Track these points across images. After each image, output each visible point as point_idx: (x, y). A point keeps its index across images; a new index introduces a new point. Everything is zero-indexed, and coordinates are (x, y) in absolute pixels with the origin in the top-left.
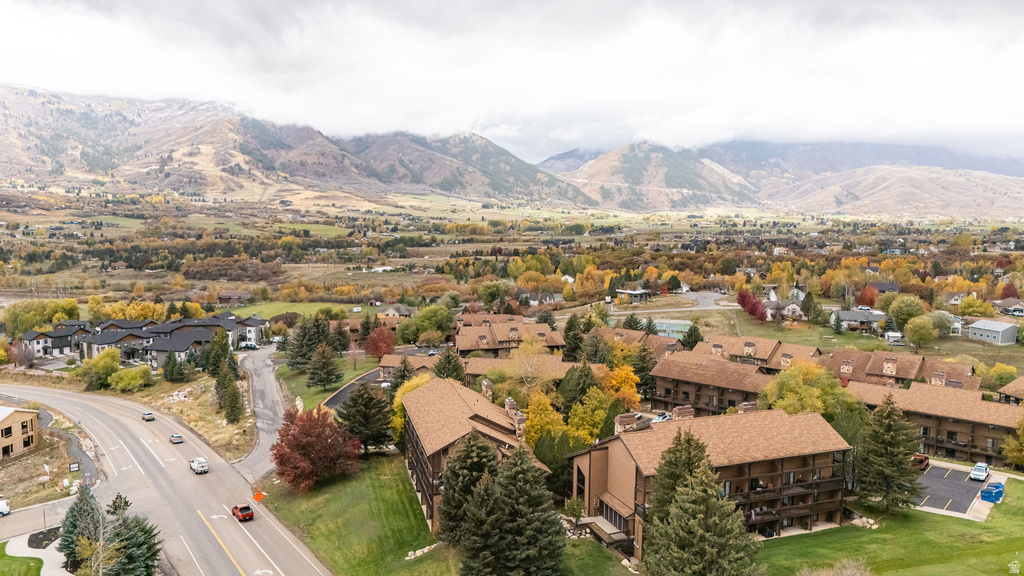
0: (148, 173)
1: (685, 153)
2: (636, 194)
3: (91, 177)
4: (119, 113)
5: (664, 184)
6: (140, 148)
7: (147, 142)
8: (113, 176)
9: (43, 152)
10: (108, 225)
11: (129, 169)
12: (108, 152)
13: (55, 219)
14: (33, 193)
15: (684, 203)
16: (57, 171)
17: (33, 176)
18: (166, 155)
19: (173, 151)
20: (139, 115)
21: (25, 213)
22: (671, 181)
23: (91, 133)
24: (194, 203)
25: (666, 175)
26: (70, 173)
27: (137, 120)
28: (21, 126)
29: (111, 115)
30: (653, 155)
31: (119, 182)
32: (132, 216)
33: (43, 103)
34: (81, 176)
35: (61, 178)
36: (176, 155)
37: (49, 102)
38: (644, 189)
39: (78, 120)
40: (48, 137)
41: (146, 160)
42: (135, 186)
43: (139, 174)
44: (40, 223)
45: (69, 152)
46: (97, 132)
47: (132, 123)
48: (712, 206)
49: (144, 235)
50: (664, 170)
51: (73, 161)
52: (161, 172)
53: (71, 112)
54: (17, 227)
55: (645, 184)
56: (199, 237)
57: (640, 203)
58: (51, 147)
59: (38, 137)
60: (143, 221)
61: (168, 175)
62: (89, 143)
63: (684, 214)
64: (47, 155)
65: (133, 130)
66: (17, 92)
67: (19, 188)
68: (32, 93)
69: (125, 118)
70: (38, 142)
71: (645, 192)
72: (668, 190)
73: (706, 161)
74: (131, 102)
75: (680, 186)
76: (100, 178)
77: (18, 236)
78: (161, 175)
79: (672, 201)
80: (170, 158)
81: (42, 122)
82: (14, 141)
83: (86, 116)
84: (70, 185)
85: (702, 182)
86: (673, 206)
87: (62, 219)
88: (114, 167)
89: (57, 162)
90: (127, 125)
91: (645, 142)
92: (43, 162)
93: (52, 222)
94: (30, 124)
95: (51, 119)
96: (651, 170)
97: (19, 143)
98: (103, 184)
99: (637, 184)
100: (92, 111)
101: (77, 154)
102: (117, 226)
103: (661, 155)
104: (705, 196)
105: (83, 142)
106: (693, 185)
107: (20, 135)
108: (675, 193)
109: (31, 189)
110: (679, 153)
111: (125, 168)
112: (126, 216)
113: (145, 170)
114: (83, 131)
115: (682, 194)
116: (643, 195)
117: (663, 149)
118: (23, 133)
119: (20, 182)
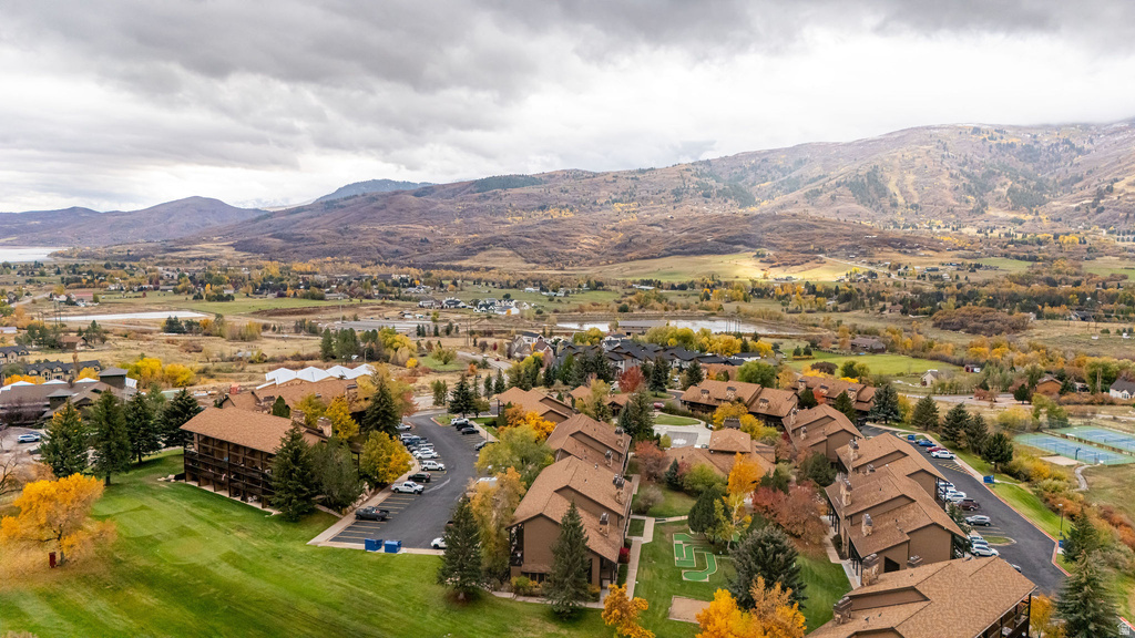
0: (1078, 209)
3: (1012, 215)
4: (1067, 142)
6: (1081, 179)
7: (1090, 172)
8: (1037, 214)
9: (970, 191)
10: (987, 268)
11: (1058, 205)
12: (1041, 187)
13: (935, 260)
14: (944, 234)
16: (977, 211)
17: (953, 216)
18: (1104, 186)
19: (1116, 180)
20: (1091, 141)
21: (914, 254)
23: (1030, 167)
24: (1120, 243)
26: (992, 212)
27: (1087, 146)
28: (955, 166)
29: (1057, 144)
31: (1040, 220)
32: (1024, 259)
33: (984, 140)
34: (1002, 214)
35: (982, 217)
36: (1118, 186)
37: (991, 138)
39: (1019, 154)
40: (980, 176)
41: (1079, 194)
42: (1058, 224)
43: (1067, 210)
44: (920, 264)
45: (997, 189)
46: (1036, 165)
47: (1080, 151)
49: (1012, 278)
51: (998, 199)
52: (1094, 207)
53: (1012, 146)
54: (899, 266)
56: (1077, 284)
58: (979, 186)
59: (968, 176)
60: (1030, 264)
61: (1101, 210)
62: (1021, 178)
64: (973, 194)
65: (1079, 159)
66: (960, 130)
67: (934, 229)
68: (976, 130)
69: (1072, 146)
70: (966, 181)
74: (1086, 127)
76: (1022, 216)
77: (894, 276)
78: (1092, 211)
80: (1110, 190)
81: (977, 159)
82: (945, 182)
83: (1028, 148)
84: (985, 225)
87: (943, 261)
88: (1042, 203)
89: (981, 201)
90: (1074, 153)
92: (967, 201)
93: (933, 264)
94: (965, 164)
95: (988, 156)
97: (948, 183)
98: (1021, 222)
100: (1036, 142)
101: (1004, 191)
102: (996, 269)
105: (1015, 178)
107: (951, 175)
109: (947, 230)
111: (1054, 203)
112: (1018, 258)
113: (1075, 205)
114: (1020, 166)
118: (954, 172)
119: (939, 222)
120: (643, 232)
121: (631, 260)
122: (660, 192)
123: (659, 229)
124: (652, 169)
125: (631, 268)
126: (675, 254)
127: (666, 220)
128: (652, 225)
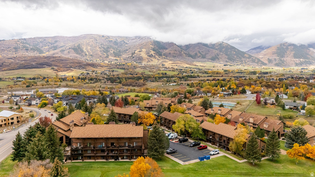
0: (129, 57)
1: (302, 46)
2: (281, 61)
3: (115, 58)
4: (123, 41)
5: (293, 57)
6: (128, 50)
7: (129, 48)
8: (120, 58)
9: (104, 52)
10: (115, 71)
11: (124, 56)
12: (120, 51)
13: (103, 69)
14: (101, 63)
15: (301, 64)
16: (107, 57)
17: (101, 58)
18: (133, 52)
19: (135, 51)
20: (128, 41)
21: (97, 68)
22: (295, 56)
23: (116, 46)
24: (139, 65)
25: (294, 54)
26: (110, 57)
27: (128, 42)
28: (100, 45)
29: (121, 41)
30: (289, 47)
31: (121, 60)
32: (122, 69)
33: (105, 39)
34: (113, 58)
35: (108, 59)
36: (136, 52)
37: (107, 39)
38: (285, 59)
39: (113, 43)
40: (106, 48)
41: (128, 53)
42: (125, 61)
43: (126, 57)
44: (100, 70)
45: (110, 52)
46: (118, 46)
47: (126, 43)
48: (313, 65)
49: (123, 74)
50: (294, 52)
51: (111, 54)
52: (132, 57)
53: (112, 41)
54: (94, 71)
55: (286, 57)
56: (137, 74)
57: (283, 64)
58: (106, 50)
59: (103, 48)
60: (124, 70)
61: (133, 57)
62: (115, 49)
63: (300, 68)
64: (105, 53)
65: (126, 45)
66: (99, 36)
67: (98, 61)
68: (103, 36)
69: (125, 42)
70: (103, 49)
71: (285, 60)
72: (295, 60)
73: (311, 49)
74: (127, 38)
75: (299, 57)
76: (117, 59)
77: (94, 74)
78: (132, 58)
79: (296, 63)
80: (134, 53)
81: (105, 44)
82: (98, 49)
83: (115, 42)
84: (110, 60)
85: (309, 56)
86: (296, 65)
87: (105, 69)
88: (121, 55)
89: (107, 54)
90: (125, 44)
91: (286, 43)
92: (104, 54)
93: (102, 70)
94: (102, 45)
95: (107, 43)
96: (288, 52)
97: (99, 49)
98: (117, 60)
99: (282, 57)
100: (117, 40)
101: (112, 52)
102: (117, 71)
103: (293, 47)
104: (310, 61)
105: (114, 49)
106: (305, 57)
107: (99, 47)
108: (297, 60)
109: (101, 62)
110: (300, 46)
111: (123, 56)
112: (121, 69)
113: (128, 56)
114: (114, 46)
115: (300, 61)
116: (284, 61)
117: (293, 45)
118: (100, 47)
119: (98, 60)
120: (6, 61)
121: (5, 70)
122: (9, 48)
123: (12, 60)
124: (4, 40)
125: (6, 73)
126: (22, 68)
127: (14, 57)
128: (9, 59)
